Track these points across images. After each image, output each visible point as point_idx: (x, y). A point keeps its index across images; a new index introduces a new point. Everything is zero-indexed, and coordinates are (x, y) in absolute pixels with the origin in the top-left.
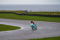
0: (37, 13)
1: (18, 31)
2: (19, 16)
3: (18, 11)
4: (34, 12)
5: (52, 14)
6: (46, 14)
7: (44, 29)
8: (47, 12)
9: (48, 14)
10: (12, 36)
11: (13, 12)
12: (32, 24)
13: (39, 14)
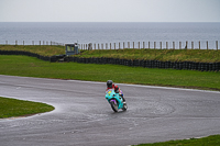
0: (112, 55)
1: (41, 118)
2: (48, 63)
3: (44, 47)
4: (100, 51)
5: (166, 58)
6: (147, 57)
7: (137, 112)
8: (147, 51)
9: (152, 57)
10: (21, 139)
11: (26, 50)
12: (111, 93)
13: (121, 56)
